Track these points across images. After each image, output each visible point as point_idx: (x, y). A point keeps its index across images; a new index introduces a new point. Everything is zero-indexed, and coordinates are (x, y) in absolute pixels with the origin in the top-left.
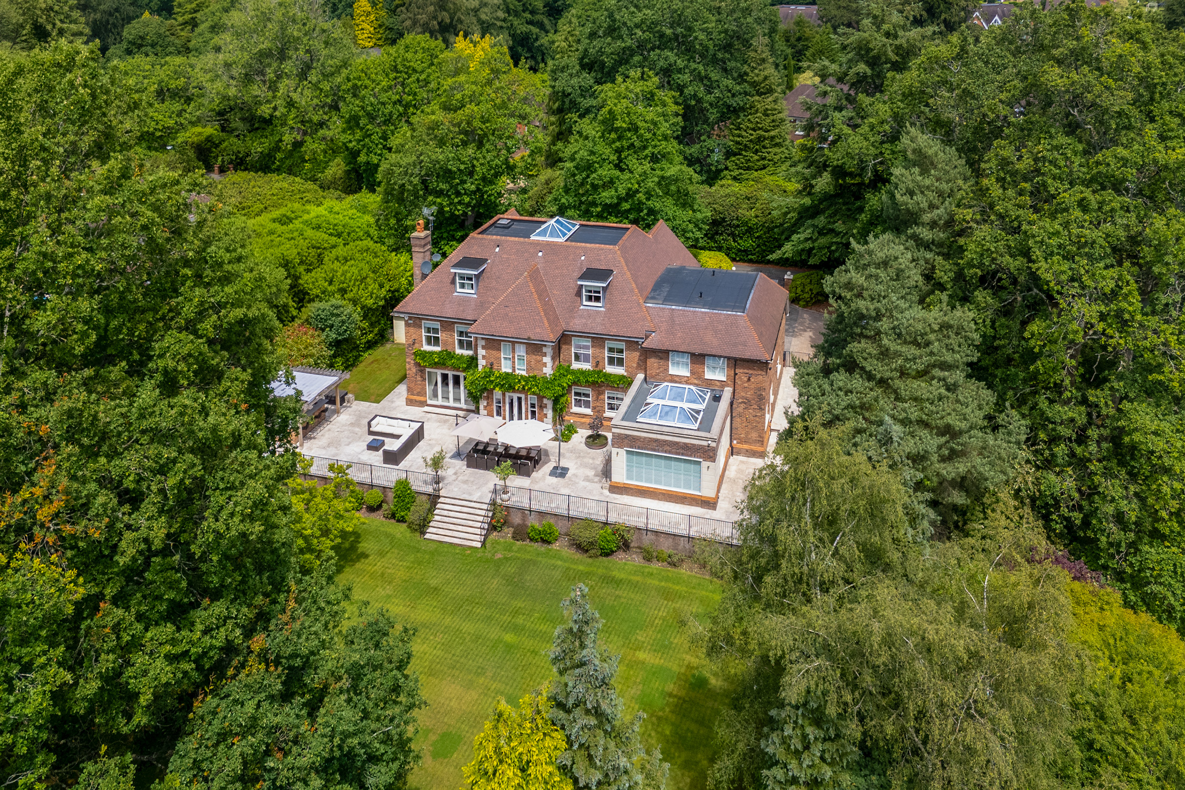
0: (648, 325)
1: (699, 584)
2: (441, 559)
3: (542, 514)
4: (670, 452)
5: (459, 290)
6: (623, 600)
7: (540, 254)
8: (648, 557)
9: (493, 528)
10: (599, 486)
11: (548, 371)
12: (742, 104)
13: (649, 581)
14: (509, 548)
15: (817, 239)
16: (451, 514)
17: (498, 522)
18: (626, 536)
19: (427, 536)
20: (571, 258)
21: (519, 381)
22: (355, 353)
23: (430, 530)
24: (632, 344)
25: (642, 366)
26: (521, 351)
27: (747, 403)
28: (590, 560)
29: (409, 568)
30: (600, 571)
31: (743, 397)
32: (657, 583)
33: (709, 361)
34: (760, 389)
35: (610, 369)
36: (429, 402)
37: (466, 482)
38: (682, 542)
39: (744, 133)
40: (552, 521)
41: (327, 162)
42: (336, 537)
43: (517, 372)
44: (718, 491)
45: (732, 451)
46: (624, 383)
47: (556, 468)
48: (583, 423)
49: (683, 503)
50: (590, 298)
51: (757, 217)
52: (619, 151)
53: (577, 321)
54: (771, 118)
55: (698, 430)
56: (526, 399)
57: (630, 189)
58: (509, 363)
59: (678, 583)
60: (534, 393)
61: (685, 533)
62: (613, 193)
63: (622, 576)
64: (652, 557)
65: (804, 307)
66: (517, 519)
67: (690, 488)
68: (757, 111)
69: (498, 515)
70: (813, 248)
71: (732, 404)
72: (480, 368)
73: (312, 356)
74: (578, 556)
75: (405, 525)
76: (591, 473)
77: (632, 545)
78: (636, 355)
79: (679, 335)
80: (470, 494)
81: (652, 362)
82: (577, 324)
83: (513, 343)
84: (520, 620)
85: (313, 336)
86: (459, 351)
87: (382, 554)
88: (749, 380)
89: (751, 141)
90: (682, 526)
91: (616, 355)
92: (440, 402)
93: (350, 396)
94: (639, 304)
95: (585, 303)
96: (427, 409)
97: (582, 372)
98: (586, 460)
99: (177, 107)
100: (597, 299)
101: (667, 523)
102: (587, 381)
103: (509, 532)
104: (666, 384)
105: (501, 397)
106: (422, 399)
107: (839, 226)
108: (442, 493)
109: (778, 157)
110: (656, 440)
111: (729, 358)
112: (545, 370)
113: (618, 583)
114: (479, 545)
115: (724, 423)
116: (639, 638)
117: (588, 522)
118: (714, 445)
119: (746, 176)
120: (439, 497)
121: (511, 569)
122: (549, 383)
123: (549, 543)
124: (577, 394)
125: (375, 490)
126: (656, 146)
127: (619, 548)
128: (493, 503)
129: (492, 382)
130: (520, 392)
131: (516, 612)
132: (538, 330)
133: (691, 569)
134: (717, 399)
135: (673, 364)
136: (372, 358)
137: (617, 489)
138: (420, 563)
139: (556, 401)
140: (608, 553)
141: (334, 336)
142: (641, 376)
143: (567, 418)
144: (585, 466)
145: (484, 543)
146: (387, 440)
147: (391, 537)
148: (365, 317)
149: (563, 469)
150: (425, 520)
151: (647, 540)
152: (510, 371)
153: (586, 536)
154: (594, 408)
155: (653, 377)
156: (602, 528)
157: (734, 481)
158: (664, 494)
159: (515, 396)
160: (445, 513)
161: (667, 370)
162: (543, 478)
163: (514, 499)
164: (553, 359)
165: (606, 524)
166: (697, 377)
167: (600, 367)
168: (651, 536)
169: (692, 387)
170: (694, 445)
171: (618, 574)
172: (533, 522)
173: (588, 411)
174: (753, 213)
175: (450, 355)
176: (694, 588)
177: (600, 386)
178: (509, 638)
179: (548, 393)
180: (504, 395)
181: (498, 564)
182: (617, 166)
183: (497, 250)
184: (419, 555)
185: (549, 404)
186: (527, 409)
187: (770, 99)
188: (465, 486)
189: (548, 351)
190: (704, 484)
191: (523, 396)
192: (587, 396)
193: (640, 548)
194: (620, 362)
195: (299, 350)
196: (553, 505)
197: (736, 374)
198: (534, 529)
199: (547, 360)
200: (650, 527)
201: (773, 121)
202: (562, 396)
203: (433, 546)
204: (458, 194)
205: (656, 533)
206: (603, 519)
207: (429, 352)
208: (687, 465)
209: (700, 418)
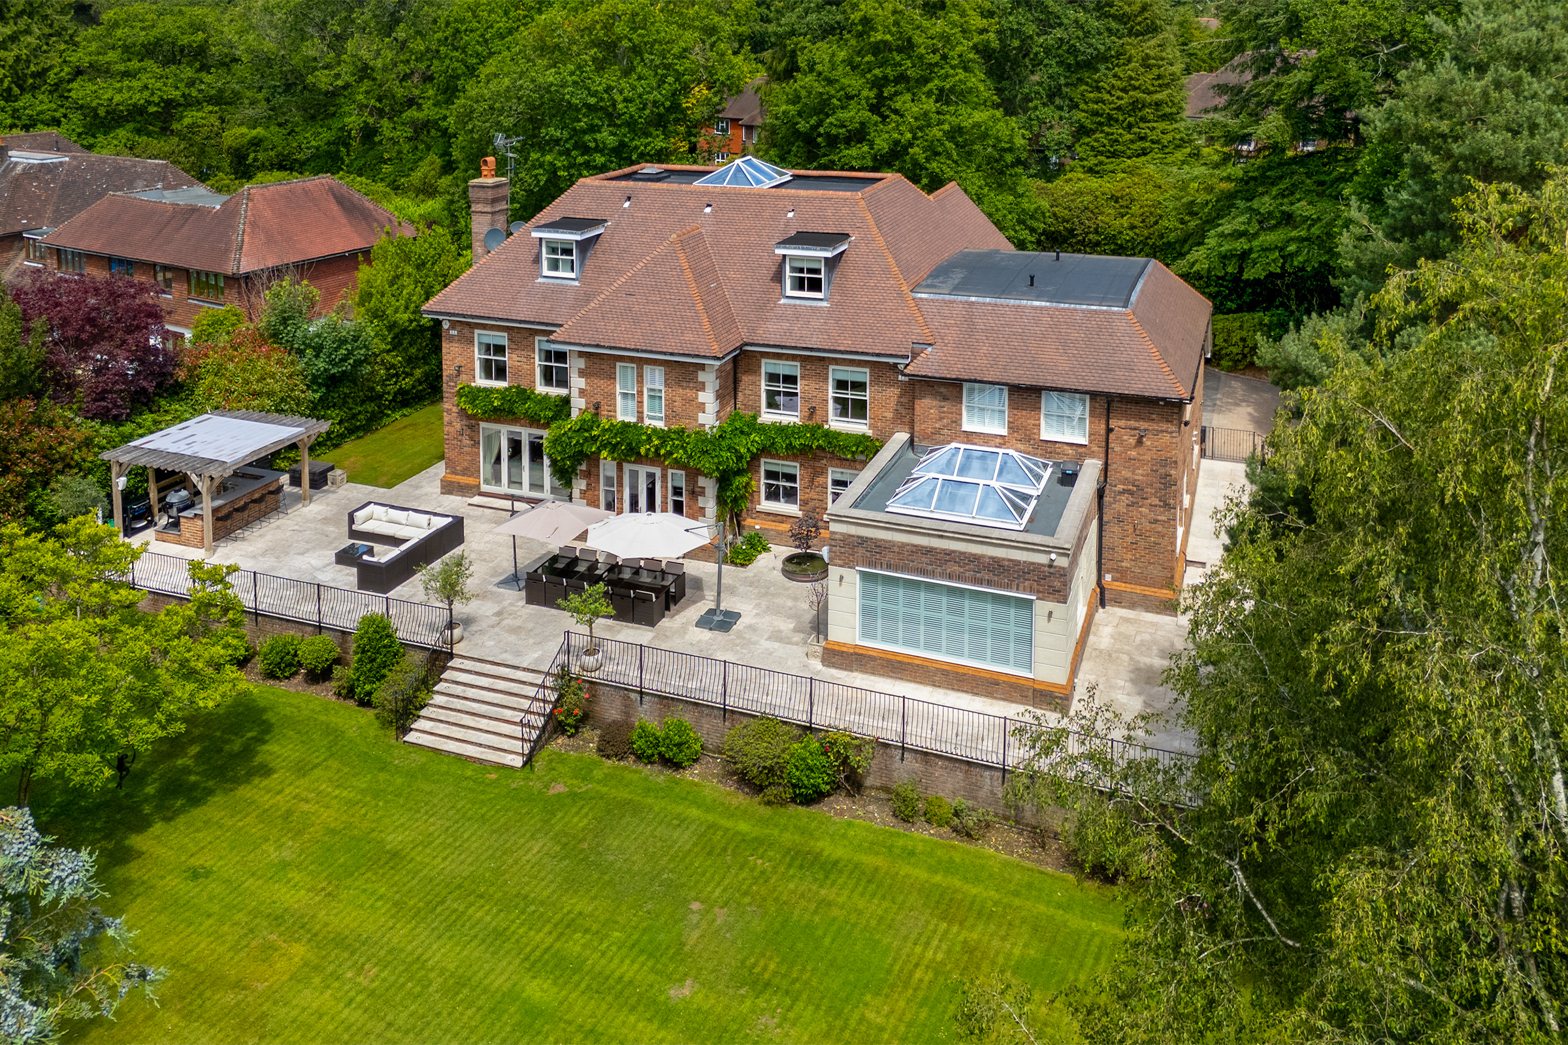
0: (918, 332)
1: (1030, 886)
2: (427, 787)
3: (666, 701)
4: (960, 578)
5: (546, 272)
6: (835, 912)
7: (708, 210)
8: (905, 812)
9: (555, 726)
10: (800, 651)
11: (709, 418)
12: (1102, 48)
13: (905, 870)
14: (583, 773)
15: (1256, 235)
16: (471, 693)
17: (569, 714)
18: (854, 759)
19: (411, 737)
20: (766, 214)
21: (649, 439)
22: (371, 407)
23: (420, 724)
24: (884, 370)
25: (906, 415)
26: (655, 379)
27: (1136, 492)
28: (767, 811)
29: (351, 803)
30: (788, 838)
31: (1126, 481)
32: (924, 875)
33: (1049, 403)
34: (1165, 462)
35: (837, 424)
36: (484, 488)
37: (515, 630)
38: (988, 781)
39: (1106, 97)
40: (688, 719)
41: (415, 162)
42: (171, 718)
43: (647, 422)
44: (1074, 672)
45: (1102, 598)
46: (865, 449)
47: (711, 612)
48: (780, 533)
49: (990, 695)
50: (800, 284)
51: (1132, 227)
52: (879, 84)
53: (771, 326)
54: (1156, 71)
55: (1026, 530)
56: (664, 477)
57: (897, 143)
58: (632, 404)
59: (977, 880)
60: (678, 464)
61: (994, 759)
62: (866, 148)
63: (839, 852)
64: (915, 813)
65: (1230, 370)
66: (611, 711)
67: (1006, 662)
68: (1129, 61)
69: (570, 699)
70: (1251, 250)
71: (1100, 493)
72: (575, 414)
73: (270, 395)
74: (741, 799)
75: (370, 713)
76: (787, 626)
77: (869, 782)
78: (893, 393)
79: (984, 350)
80: (518, 654)
81: (927, 406)
82: (771, 332)
83: (641, 362)
84: (575, 945)
85: (279, 362)
86: (541, 389)
87: (302, 769)
88: (1140, 442)
89: (1119, 108)
90: (988, 745)
91: (850, 395)
92: (504, 489)
93: (338, 472)
94: (900, 294)
95: (789, 293)
96: (477, 500)
97: (781, 429)
98: (779, 601)
99: (188, 73)
100: (815, 285)
101: (949, 734)
102: (790, 446)
103: (591, 737)
104: (954, 445)
105: (613, 473)
106: (471, 481)
107: (1302, 208)
108: (457, 649)
109: (1169, 137)
110: (929, 551)
111: (1094, 395)
112: (702, 418)
113: (828, 868)
114: (518, 762)
115: (1085, 526)
116: (871, 1015)
117: (769, 724)
118: (1063, 562)
119: (1110, 167)
120: (451, 656)
121: (578, 820)
122: (709, 444)
123: (678, 766)
124: (770, 475)
125: (325, 636)
126: (947, 76)
127: (836, 787)
128: (564, 674)
129: (594, 439)
130: (652, 462)
131: (570, 925)
132: (689, 336)
133: (1009, 848)
134: (1068, 479)
135: (970, 409)
136: (406, 421)
137: (839, 657)
138: (376, 795)
139: (724, 480)
140: (812, 798)
141: (321, 365)
142: (902, 437)
143: (749, 522)
144: (777, 611)
145: (529, 760)
146: (377, 547)
147: (333, 734)
148: (396, 345)
149: (727, 614)
150: (409, 701)
151: (904, 771)
152: (633, 420)
153: (758, 753)
154: (804, 503)
155: (927, 437)
156: (798, 739)
157: (1109, 656)
158: (945, 673)
159: (643, 470)
160: (459, 690)
161: (958, 422)
162: (683, 630)
163: (610, 667)
164: (720, 396)
165: (808, 729)
166: (1024, 435)
167: (818, 419)
168: (910, 762)
169: (1011, 452)
170: (1017, 563)
171: (828, 848)
172: (647, 718)
173: (793, 509)
174: (1125, 222)
175: (524, 394)
176: (1016, 894)
177: (816, 458)
178: (538, 990)
179: (706, 464)
180: (620, 468)
181: (553, 806)
182: (874, 109)
183: (627, 204)
184: (382, 776)
185: (709, 486)
186: (665, 497)
187: (1153, 42)
188: (512, 638)
189: (710, 379)
190: (1039, 653)
191: (657, 471)
192: (791, 478)
193: (886, 789)
194: (859, 410)
195: (247, 382)
196: (693, 685)
197: (1109, 430)
198: (644, 733)
199: (707, 397)
200: (911, 741)
201: (1159, 77)
202: (739, 472)
203: (420, 759)
204: (586, 150)
205: (925, 755)
206: (802, 718)
207: (485, 390)
208: (1001, 609)
209: (1030, 509)
